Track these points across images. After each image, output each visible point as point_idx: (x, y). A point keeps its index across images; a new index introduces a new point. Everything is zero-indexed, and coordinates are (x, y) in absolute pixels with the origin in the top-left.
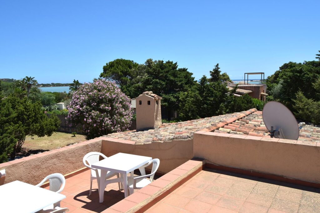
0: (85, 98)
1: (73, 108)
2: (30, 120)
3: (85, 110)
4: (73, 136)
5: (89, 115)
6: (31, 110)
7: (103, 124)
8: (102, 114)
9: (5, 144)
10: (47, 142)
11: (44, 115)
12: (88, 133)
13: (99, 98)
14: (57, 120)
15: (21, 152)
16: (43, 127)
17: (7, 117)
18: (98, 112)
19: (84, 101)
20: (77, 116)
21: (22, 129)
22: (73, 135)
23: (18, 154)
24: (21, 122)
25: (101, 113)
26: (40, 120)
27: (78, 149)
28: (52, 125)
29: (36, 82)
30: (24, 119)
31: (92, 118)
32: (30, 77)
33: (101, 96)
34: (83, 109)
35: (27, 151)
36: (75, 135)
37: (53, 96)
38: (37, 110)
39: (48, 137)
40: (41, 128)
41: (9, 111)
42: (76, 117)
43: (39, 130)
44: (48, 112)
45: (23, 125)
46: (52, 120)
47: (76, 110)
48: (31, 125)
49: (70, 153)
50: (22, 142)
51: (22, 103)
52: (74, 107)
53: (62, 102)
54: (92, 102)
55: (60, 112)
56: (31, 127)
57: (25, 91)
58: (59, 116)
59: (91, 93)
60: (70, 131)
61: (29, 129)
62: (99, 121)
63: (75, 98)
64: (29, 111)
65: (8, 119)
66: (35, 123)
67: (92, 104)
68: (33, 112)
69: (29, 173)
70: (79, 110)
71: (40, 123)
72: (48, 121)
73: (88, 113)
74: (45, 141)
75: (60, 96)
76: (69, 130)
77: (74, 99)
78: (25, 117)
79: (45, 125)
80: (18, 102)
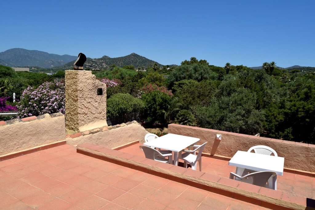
27: (293, 147)
49: (281, 147)
69: (237, 146)
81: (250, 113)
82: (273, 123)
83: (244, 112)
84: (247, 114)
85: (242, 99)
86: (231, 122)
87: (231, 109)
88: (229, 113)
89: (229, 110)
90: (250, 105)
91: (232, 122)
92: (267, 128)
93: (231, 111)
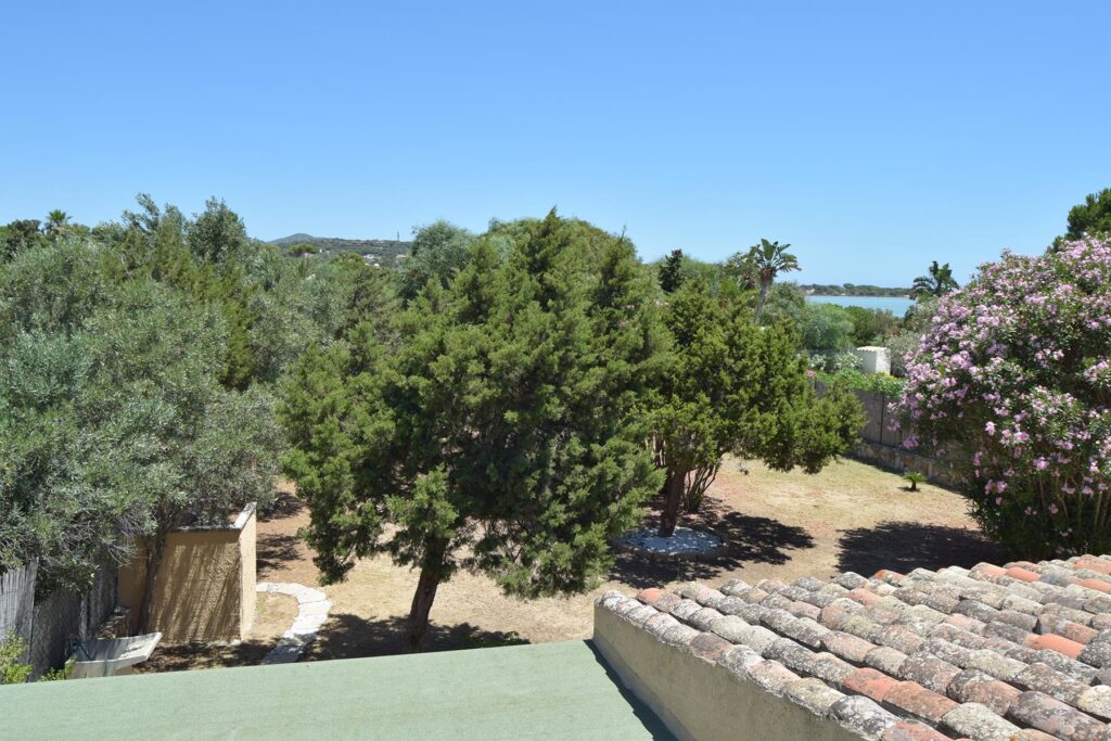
0: (1002, 321)
1: (931, 362)
2: (742, 391)
3: (996, 382)
4: (906, 489)
5: (1015, 410)
6: (752, 354)
7: (1094, 468)
8: (1093, 413)
9: (609, 486)
10: (800, 493)
11: (801, 380)
12: (993, 495)
13: (1080, 325)
14: (852, 411)
15: (702, 515)
16: (791, 432)
17: (636, 363)
18: (1069, 399)
19: (997, 335)
20: (950, 406)
21: (708, 424)
22: (910, 485)
23: (689, 520)
24: (707, 396)
25: (1089, 407)
26: (784, 400)
28: (828, 429)
29: (792, 261)
30: (722, 384)
31: (1030, 425)
32: (776, 243)
33: (1094, 317)
34: (986, 375)
35: (720, 514)
36: (918, 486)
37: (848, 319)
38: (775, 355)
39: (807, 475)
40: (780, 432)
41: (645, 337)
42: (940, 408)
43: (774, 441)
44: (820, 376)
45: (711, 411)
46: (831, 406)
47: (948, 375)
48: (745, 416)
50: (710, 474)
51: (722, 323)
52: (936, 362)
53: (877, 345)
54: (1038, 345)
55: (866, 382)
56: (742, 423)
57: (751, 292)
58: (860, 393)
59: (1039, 299)
60: (898, 462)
61: (732, 430)
62: (1070, 446)
63: (951, 318)
64: (743, 357)
65: (638, 371)
66: (761, 410)
67: (1040, 356)
68: (757, 362)
70: (963, 377)
71: (780, 412)
72: (815, 407)
73: (1011, 397)
74: (794, 487)
75: (872, 324)
76: (893, 456)
77: (942, 324)
78: (725, 378)
79: (798, 423)
80: (710, 317)
81: (202, 411)
82: (341, 454)
83: (171, 411)
84: (185, 418)
85: (153, 339)
86: (101, 482)
87: (91, 405)
88: (79, 426)
89: (78, 408)
90: (198, 371)
91: (105, 480)
92: (311, 484)
93: (94, 417)
